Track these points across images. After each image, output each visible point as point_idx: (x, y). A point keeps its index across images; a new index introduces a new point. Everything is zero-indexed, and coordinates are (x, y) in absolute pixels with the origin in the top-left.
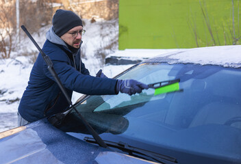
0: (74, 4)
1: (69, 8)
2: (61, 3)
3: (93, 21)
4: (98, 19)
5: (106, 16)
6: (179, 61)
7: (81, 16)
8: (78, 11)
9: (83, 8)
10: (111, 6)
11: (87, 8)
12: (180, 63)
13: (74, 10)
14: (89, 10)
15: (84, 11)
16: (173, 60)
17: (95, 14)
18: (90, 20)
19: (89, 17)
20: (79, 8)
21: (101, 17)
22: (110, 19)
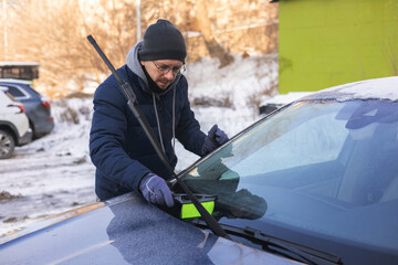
0: (218, 32)
1: (211, 38)
2: (200, 31)
3: (245, 56)
4: (253, 53)
5: (264, 47)
6: (356, 96)
7: (229, 49)
8: (223, 42)
9: (231, 37)
10: (271, 33)
11: (236, 37)
12: (357, 99)
13: (218, 41)
14: (240, 40)
15: (232, 41)
16: (346, 94)
17: (247, 46)
18: (241, 53)
19: (239, 50)
20: (225, 38)
21: (257, 49)
22: (269, 51)
